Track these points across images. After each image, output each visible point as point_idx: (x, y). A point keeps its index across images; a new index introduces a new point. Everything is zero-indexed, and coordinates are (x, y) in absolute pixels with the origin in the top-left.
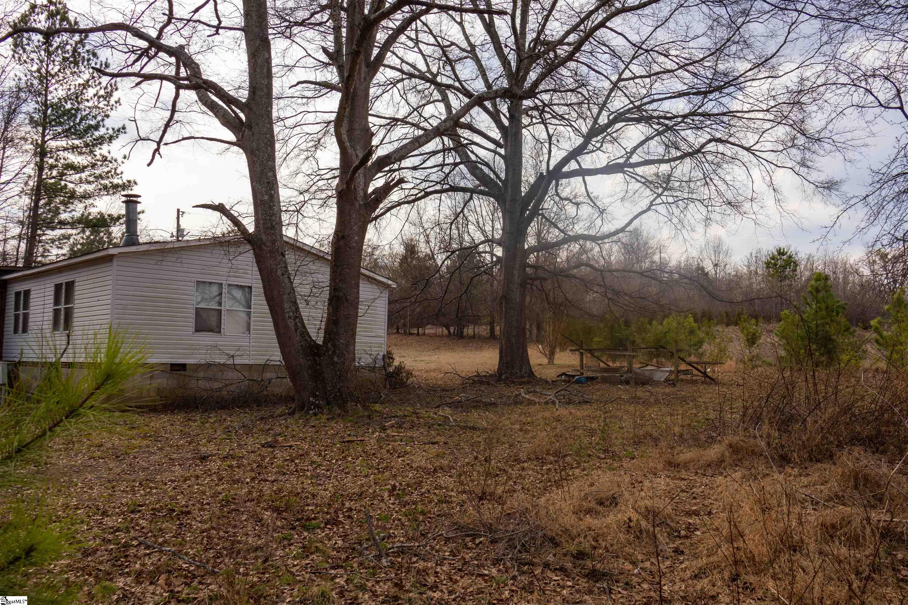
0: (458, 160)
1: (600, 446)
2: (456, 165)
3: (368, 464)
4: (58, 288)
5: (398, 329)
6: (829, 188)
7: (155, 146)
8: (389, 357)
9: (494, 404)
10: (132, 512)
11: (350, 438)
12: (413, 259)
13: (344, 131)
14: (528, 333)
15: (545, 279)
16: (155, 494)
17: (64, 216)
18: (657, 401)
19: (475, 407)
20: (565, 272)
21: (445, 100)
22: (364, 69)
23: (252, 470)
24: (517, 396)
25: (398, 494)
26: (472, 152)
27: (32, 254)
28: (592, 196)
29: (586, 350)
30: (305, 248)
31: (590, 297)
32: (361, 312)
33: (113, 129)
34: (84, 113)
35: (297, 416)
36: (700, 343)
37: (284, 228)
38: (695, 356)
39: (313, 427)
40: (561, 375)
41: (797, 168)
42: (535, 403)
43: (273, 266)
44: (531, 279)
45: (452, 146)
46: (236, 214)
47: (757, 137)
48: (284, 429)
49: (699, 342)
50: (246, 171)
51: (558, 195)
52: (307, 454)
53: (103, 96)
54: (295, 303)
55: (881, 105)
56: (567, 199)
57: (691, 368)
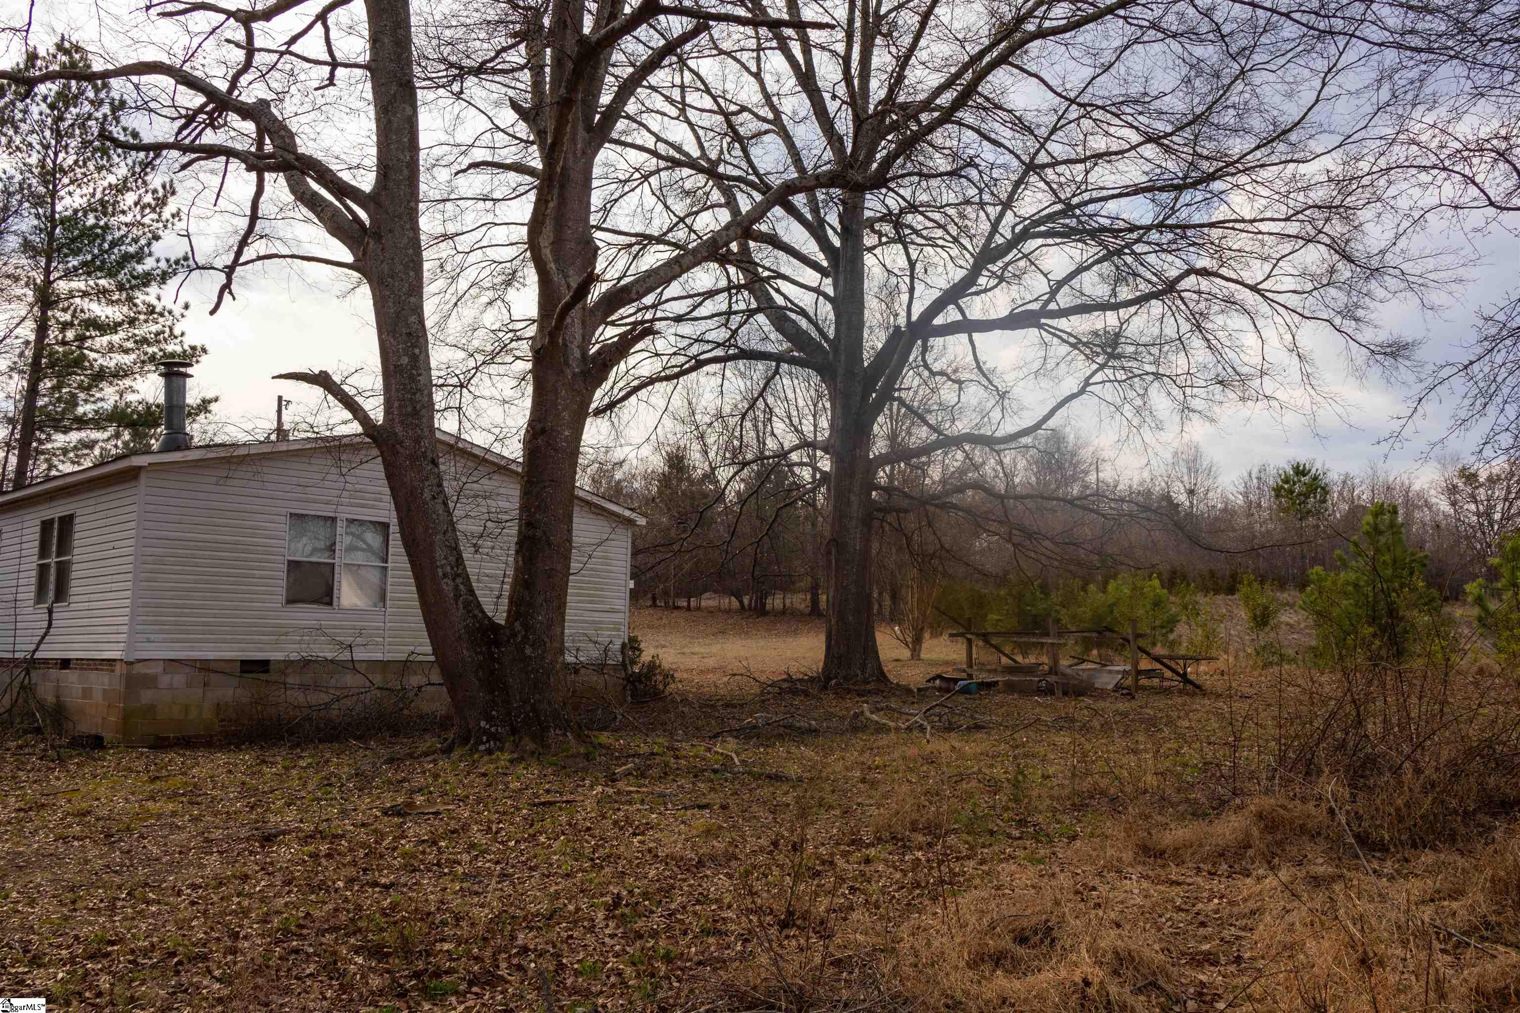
0: (754, 305)
1: (1011, 814)
2: (751, 313)
3: (574, 850)
4: (46, 526)
5: (654, 599)
6: (1394, 355)
7: (222, 278)
8: (632, 646)
9: (814, 732)
10: (92, 957)
11: (549, 798)
12: (680, 480)
13: (545, 242)
14: (876, 607)
15: (906, 511)
16: (153, 915)
17: (84, 409)
18: (1106, 727)
19: (780, 737)
20: (939, 498)
21: (731, 203)
22: (581, 134)
23: (354, 863)
24: (856, 716)
25: (623, 915)
26: (778, 291)
27: (25, 473)
28: (984, 368)
29: (978, 635)
30: (476, 451)
31: (981, 543)
32: (574, 566)
33: (168, 261)
34: (117, 234)
35: (455, 755)
36: (1171, 623)
37: (437, 416)
38: (1163, 645)
39: (484, 775)
40: (934, 679)
41: (1338, 321)
42: (889, 730)
43: (416, 484)
44: (879, 510)
45: (742, 282)
46: (352, 392)
47: (1267, 267)
48: (430, 780)
49: (1168, 622)
50: (370, 316)
51: (926, 366)
52: (465, 828)
53: (149, 205)
54: (455, 550)
55: (1492, 204)
56: (942, 373)
57: (1158, 666)
